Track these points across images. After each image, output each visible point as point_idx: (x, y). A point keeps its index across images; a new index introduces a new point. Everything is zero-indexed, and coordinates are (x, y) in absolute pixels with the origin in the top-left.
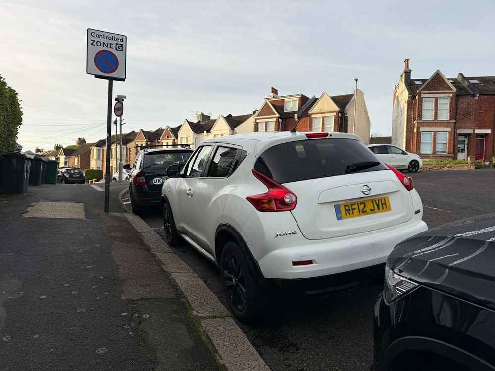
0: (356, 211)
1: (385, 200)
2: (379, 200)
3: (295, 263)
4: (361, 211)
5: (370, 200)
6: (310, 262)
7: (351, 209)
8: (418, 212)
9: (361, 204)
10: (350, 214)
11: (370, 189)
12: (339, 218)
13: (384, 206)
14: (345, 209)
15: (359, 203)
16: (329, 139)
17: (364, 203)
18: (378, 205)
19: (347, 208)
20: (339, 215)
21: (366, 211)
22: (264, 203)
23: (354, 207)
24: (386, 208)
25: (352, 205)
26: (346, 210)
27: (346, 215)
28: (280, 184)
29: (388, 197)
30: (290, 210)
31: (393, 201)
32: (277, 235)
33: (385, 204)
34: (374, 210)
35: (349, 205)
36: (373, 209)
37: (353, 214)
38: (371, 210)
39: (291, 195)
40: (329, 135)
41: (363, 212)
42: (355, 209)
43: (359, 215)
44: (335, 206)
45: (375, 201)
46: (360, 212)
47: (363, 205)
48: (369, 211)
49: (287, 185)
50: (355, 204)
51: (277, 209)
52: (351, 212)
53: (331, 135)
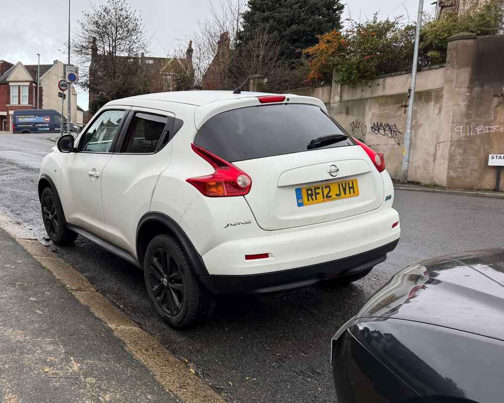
0: (320, 197)
1: (352, 182)
2: (346, 183)
3: (248, 257)
4: (325, 196)
5: (336, 183)
6: (265, 256)
7: (314, 193)
8: (388, 198)
9: (326, 187)
10: (313, 200)
11: (338, 170)
12: (300, 205)
13: (352, 190)
14: (307, 193)
15: (324, 187)
16: (286, 104)
17: (330, 188)
18: (345, 190)
19: (310, 192)
20: (300, 201)
21: (331, 196)
22: (211, 186)
23: (317, 191)
24: (354, 193)
25: (315, 189)
26: (308, 195)
27: (309, 200)
28: (231, 162)
29: (356, 180)
30: (244, 195)
31: (361, 185)
32: (228, 225)
33: (353, 187)
34: (340, 195)
35: (313, 188)
36: (338, 193)
37: (316, 199)
38: (337, 195)
39: (244, 176)
40: (286, 99)
41: (327, 197)
42: (319, 193)
43: (324, 201)
44: (296, 189)
45: (342, 184)
46: (324, 198)
47: (328, 189)
48: (334, 196)
49: (238, 165)
50: (319, 188)
51: (228, 193)
52: (314, 197)
53: (288, 100)
